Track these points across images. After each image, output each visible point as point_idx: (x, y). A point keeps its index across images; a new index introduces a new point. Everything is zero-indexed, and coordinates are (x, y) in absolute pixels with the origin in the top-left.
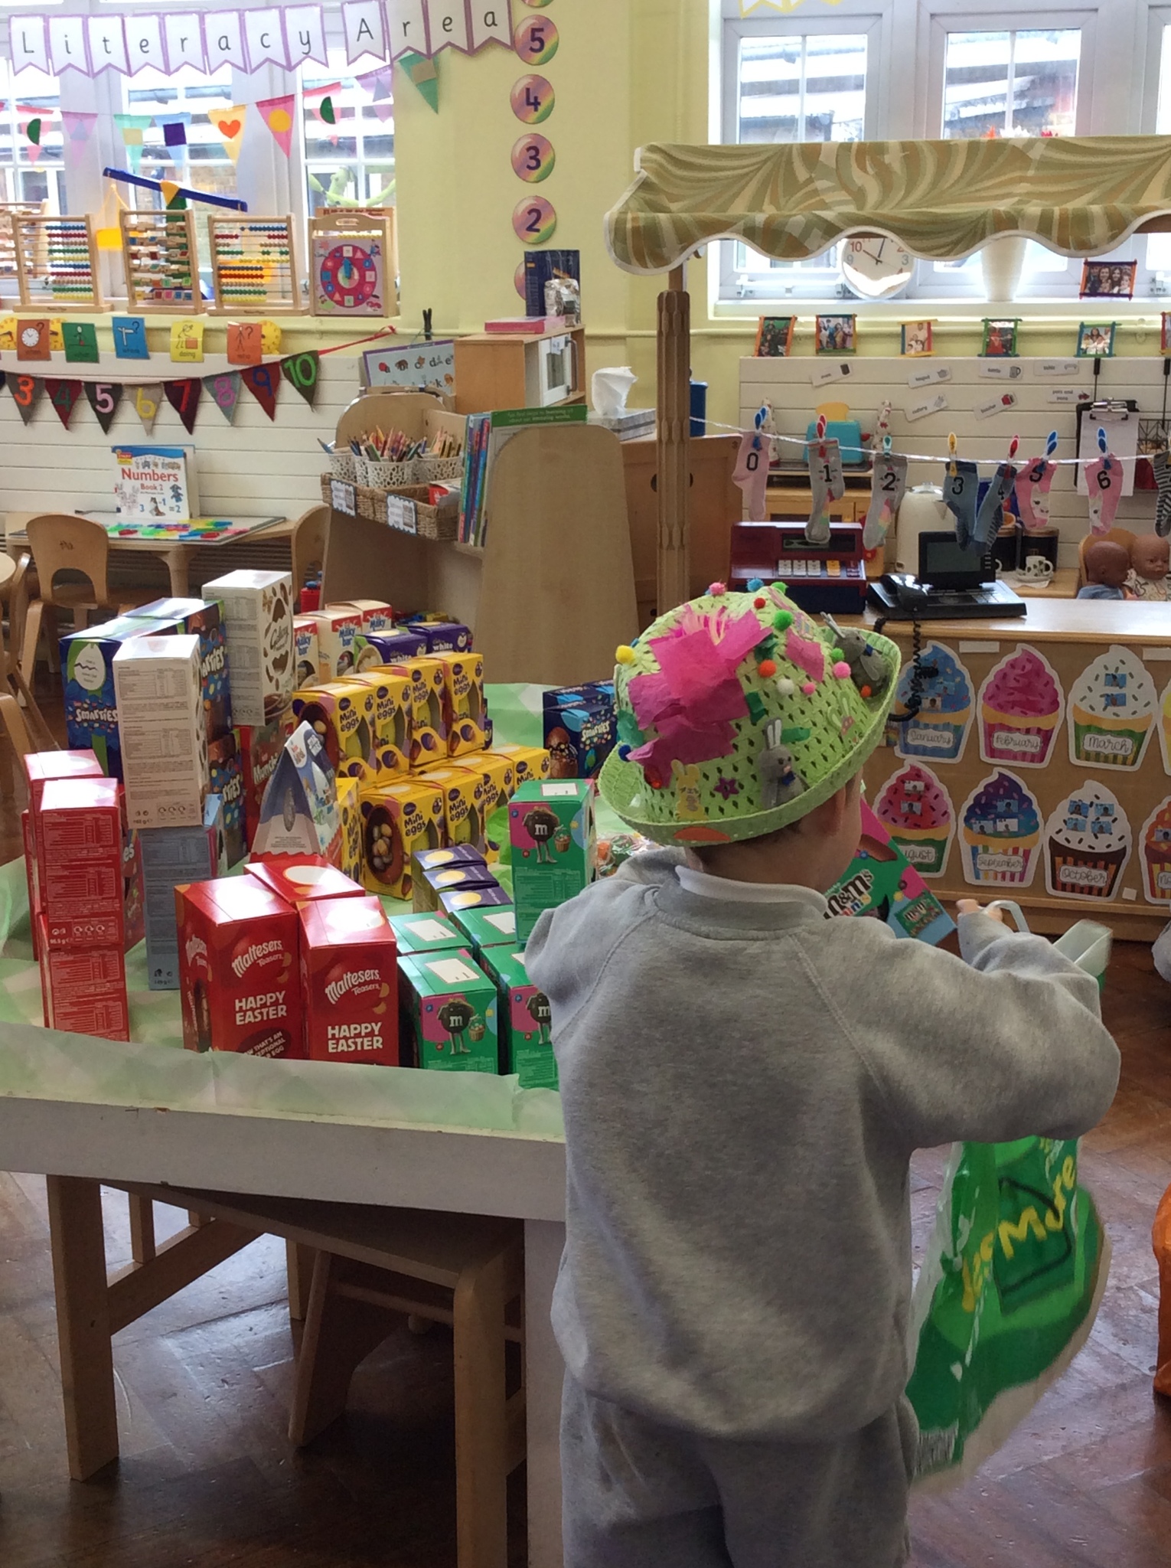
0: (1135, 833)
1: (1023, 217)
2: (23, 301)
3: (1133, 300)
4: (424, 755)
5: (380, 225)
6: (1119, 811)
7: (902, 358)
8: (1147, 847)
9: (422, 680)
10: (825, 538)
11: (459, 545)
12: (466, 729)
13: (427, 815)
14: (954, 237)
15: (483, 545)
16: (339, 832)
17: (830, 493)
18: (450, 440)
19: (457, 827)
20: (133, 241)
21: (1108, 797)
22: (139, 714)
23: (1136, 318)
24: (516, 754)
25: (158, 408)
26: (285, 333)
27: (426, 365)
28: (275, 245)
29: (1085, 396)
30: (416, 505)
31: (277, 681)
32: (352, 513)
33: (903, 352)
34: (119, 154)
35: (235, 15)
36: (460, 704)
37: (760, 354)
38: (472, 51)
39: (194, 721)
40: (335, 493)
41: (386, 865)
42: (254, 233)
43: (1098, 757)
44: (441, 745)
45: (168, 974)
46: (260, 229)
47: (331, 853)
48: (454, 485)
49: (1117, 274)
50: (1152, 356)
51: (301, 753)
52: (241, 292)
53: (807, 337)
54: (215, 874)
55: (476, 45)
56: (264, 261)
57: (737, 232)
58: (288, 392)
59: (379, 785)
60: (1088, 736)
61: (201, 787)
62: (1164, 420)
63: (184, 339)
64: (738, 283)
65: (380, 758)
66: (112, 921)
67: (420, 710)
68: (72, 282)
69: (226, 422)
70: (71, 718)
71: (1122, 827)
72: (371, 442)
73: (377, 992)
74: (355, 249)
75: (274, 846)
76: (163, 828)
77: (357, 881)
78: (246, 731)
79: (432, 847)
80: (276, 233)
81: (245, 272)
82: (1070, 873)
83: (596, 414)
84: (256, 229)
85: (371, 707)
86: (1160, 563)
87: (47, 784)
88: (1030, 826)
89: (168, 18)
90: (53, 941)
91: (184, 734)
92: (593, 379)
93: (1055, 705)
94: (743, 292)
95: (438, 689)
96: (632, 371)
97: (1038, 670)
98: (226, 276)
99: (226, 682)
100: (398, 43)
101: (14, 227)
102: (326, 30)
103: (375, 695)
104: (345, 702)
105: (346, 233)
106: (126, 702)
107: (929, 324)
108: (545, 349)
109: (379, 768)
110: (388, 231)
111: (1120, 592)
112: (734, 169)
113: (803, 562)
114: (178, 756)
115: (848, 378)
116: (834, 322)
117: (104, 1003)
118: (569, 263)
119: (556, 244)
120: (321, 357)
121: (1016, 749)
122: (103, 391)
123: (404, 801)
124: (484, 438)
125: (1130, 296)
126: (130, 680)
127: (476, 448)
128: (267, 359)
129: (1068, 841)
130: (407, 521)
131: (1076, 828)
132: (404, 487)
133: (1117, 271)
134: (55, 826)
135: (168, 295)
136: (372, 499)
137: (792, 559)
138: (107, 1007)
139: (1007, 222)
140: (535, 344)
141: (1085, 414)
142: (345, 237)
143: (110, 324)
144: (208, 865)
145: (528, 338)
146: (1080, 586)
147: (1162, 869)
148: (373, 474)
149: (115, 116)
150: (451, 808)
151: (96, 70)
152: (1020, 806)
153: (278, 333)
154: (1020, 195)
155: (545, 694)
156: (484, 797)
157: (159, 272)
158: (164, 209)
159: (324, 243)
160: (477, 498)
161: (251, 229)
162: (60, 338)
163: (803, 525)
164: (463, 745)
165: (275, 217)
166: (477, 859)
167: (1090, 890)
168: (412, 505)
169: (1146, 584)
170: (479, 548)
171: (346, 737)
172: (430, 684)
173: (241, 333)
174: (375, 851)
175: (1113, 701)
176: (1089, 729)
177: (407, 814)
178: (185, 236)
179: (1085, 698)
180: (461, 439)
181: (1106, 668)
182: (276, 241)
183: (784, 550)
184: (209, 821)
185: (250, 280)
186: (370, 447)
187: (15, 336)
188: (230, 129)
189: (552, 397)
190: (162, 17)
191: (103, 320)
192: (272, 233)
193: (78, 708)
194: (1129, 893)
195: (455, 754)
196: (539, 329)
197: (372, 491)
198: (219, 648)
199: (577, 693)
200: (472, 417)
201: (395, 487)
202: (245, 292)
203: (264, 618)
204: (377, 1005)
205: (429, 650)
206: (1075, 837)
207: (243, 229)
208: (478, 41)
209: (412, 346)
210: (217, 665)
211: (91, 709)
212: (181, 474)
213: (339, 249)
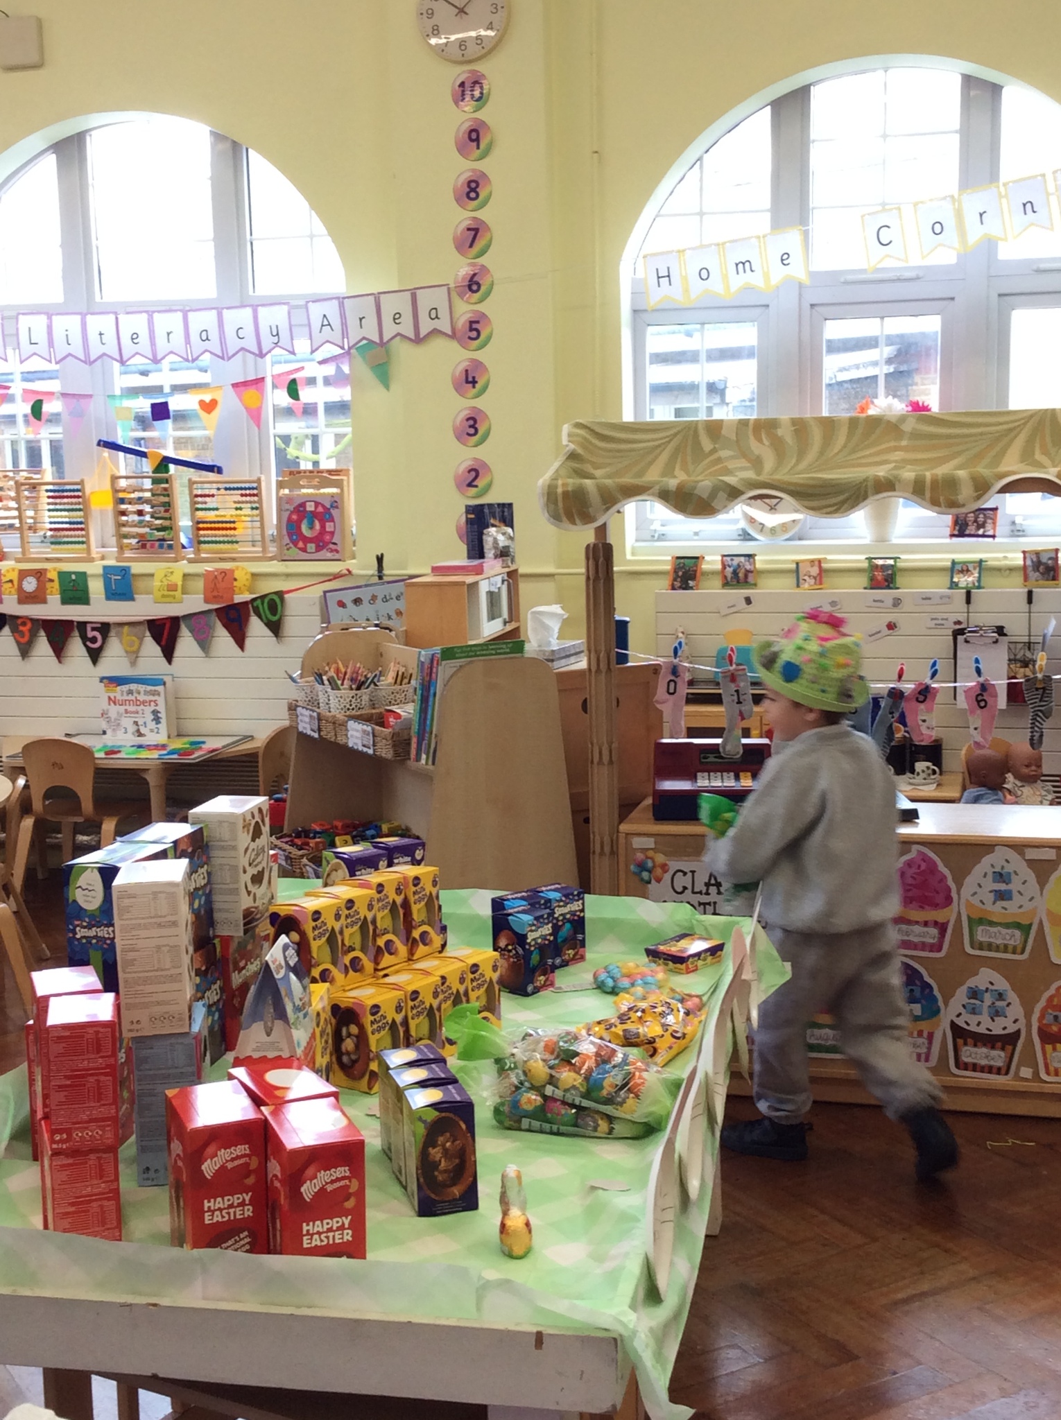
0: (1028, 1015)
1: (899, 481)
2: (24, 553)
3: (997, 540)
4: (387, 960)
5: (338, 484)
6: (1012, 996)
7: (797, 591)
8: (1040, 1030)
9: (384, 892)
10: (738, 753)
11: (411, 763)
12: (424, 935)
13: (391, 1014)
14: (841, 498)
15: (433, 763)
16: (313, 1036)
17: (741, 714)
18: (402, 670)
19: (417, 1026)
20: (122, 501)
21: (1002, 984)
22: (134, 933)
23: (1001, 555)
24: (469, 956)
25: (141, 644)
26: (254, 576)
27: (379, 601)
28: (247, 502)
29: (959, 623)
30: (373, 729)
31: (255, 894)
32: (316, 735)
33: (798, 586)
34: (112, 428)
35: (214, 312)
36: (418, 911)
37: (673, 588)
38: (418, 340)
39: (184, 937)
40: (300, 718)
41: (354, 1062)
42: (228, 492)
43: (990, 947)
44: (402, 949)
45: (156, 1171)
46: (234, 489)
47: (306, 1055)
48: (407, 711)
49: (981, 519)
50: (1015, 588)
51: (280, 964)
52: (216, 542)
53: (713, 573)
54: (199, 1079)
55: (421, 336)
56: (237, 516)
57: (653, 495)
58: (256, 627)
59: (347, 988)
60: (981, 928)
61: (188, 997)
62: (1029, 643)
63: (166, 583)
64: (652, 527)
65: (348, 964)
66: (108, 1126)
67: (383, 919)
68: (68, 536)
69: (201, 653)
70: (71, 935)
71: (1016, 1010)
72: (332, 673)
73: (347, 1187)
74: (317, 504)
75: (254, 1050)
76: (155, 1036)
77: (327, 1080)
78: (226, 940)
79: (395, 1046)
80: (248, 492)
81: (220, 525)
82: (973, 1054)
83: (532, 646)
84: (230, 489)
85: (340, 918)
86: (1033, 768)
87: (52, 1000)
88: (932, 1012)
89: (156, 315)
90: (55, 1146)
91: (174, 948)
92: (529, 616)
93: (949, 900)
94: (656, 535)
95: (399, 900)
96: (562, 608)
97: (932, 868)
98: (204, 529)
99: (209, 896)
100: (355, 335)
101: (18, 492)
102: (293, 323)
103: (343, 907)
104: (317, 915)
105: (311, 491)
106: (122, 922)
107: (820, 561)
108: (484, 587)
109: (346, 972)
110: (345, 489)
111: (1000, 793)
112: (649, 441)
113: (719, 774)
114: (168, 969)
115: (750, 608)
116: (736, 561)
117: (100, 1203)
118: (505, 514)
119: (492, 498)
120: (286, 596)
121: (916, 940)
122: (93, 629)
123: (370, 1003)
124: (434, 670)
125: (993, 537)
126: (127, 902)
127: (427, 679)
128: (239, 598)
129: (968, 1024)
130: (365, 743)
131: (974, 1011)
132: (363, 712)
133: (981, 516)
134: (60, 1039)
135: (152, 546)
136: (334, 723)
137: (709, 772)
138: (101, 1207)
139: (886, 486)
140: (477, 583)
141: (960, 638)
142: (308, 495)
143: (101, 571)
144: (194, 1069)
145: (470, 579)
146: (964, 789)
147: (1054, 1049)
148: (335, 701)
149: (108, 396)
150: (412, 1008)
151: (92, 358)
152: (922, 992)
153: (249, 576)
154: (896, 461)
155: (493, 901)
156: (441, 997)
157: (144, 527)
158: (151, 474)
159: (289, 500)
160: (428, 722)
161: (226, 489)
162: (56, 585)
163: (718, 741)
164: (422, 950)
165: (247, 478)
166: (437, 1057)
167: (990, 1070)
168: (369, 729)
169: (1023, 786)
170: (430, 767)
171: (317, 946)
172: (393, 897)
173: (216, 577)
174: (344, 1049)
175: (1002, 896)
176: (981, 921)
177: (373, 1014)
178: (168, 496)
179: (975, 893)
180: (413, 669)
181: (992, 866)
182: (248, 499)
183: (702, 763)
184: (196, 1028)
185: (224, 532)
186: (332, 677)
187: (16, 583)
188: (209, 407)
189: (491, 628)
190: (150, 314)
191: (94, 569)
192: (244, 492)
193: (78, 926)
194: (1026, 1072)
195: (415, 958)
196: (479, 570)
197: (335, 716)
198: (202, 867)
199: (522, 898)
200: (423, 652)
201: (354, 712)
202: (220, 542)
203: (244, 839)
204: (347, 1199)
205: (390, 865)
206: (973, 1020)
207: (219, 489)
208: (423, 332)
209: (366, 586)
210: (203, 882)
211: (89, 927)
212: (161, 700)
213: (303, 505)
